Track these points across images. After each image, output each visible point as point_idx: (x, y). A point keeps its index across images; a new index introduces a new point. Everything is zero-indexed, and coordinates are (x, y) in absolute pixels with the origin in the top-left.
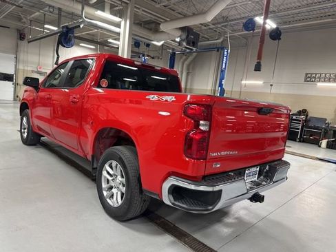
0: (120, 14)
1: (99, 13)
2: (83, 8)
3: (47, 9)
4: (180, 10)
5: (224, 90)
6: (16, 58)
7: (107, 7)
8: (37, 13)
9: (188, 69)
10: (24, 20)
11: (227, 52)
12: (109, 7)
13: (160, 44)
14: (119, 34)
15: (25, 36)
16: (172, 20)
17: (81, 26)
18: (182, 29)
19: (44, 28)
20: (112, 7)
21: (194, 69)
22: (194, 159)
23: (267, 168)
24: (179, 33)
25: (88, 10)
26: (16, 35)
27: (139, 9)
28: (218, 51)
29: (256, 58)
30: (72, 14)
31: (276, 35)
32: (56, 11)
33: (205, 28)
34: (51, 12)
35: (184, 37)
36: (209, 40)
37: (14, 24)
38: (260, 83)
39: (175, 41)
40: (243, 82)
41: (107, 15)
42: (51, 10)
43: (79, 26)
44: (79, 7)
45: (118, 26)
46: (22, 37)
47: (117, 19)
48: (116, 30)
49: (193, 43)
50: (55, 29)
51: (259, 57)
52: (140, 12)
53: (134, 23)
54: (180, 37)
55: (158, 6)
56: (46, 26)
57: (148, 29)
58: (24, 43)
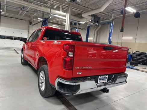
0: (66, 11)
1: (57, 12)
2: (51, 10)
3: (38, 12)
4: (91, 8)
5: (111, 42)
6: (28, 32)
7: (61, 9)
8: (36, 14)
9: (97, 33)
10: (31, 17)
11: (112, 24)
12: (62, 9)
13: (83, 23)
14: (65, 20)
15: (31, 23)
16: (87, 12)
17: (50, 18)
18: (92, 16)
19: (38, 19)
20: (63, 9)
21: (100, 33)
22: (67, 70)
23: (113, 76)
24: (91, 17)
25: (53, 11)
26: (28, 23)
27: (73, 9)
28: (108, 24)
29: (121, 26)
30: (47, 13)
31: (137, 15)
32: (42, 13)
33: (104, 15)
34: (40, 13)
35: (93, 19)
36: (106, 20)
37: (28, 19)
38: (131, 38)
39: (89, 21)
40: (123, 38)
41: (60, 12)
42: (40, 12)
43: (49, 18)
44: (49, 10)
45: (65, 16)
46: (30, 23)
47: (64, 14)
48: (65, 18)
49: (97, 21)
50: (42, 19)
51: (123, 25)
52: (74, 10)
53: (72, 15)
54: (91, 19)
55: (81, 7)
56: (39, 19)
57: (78, 17)
58: (31, 26)
